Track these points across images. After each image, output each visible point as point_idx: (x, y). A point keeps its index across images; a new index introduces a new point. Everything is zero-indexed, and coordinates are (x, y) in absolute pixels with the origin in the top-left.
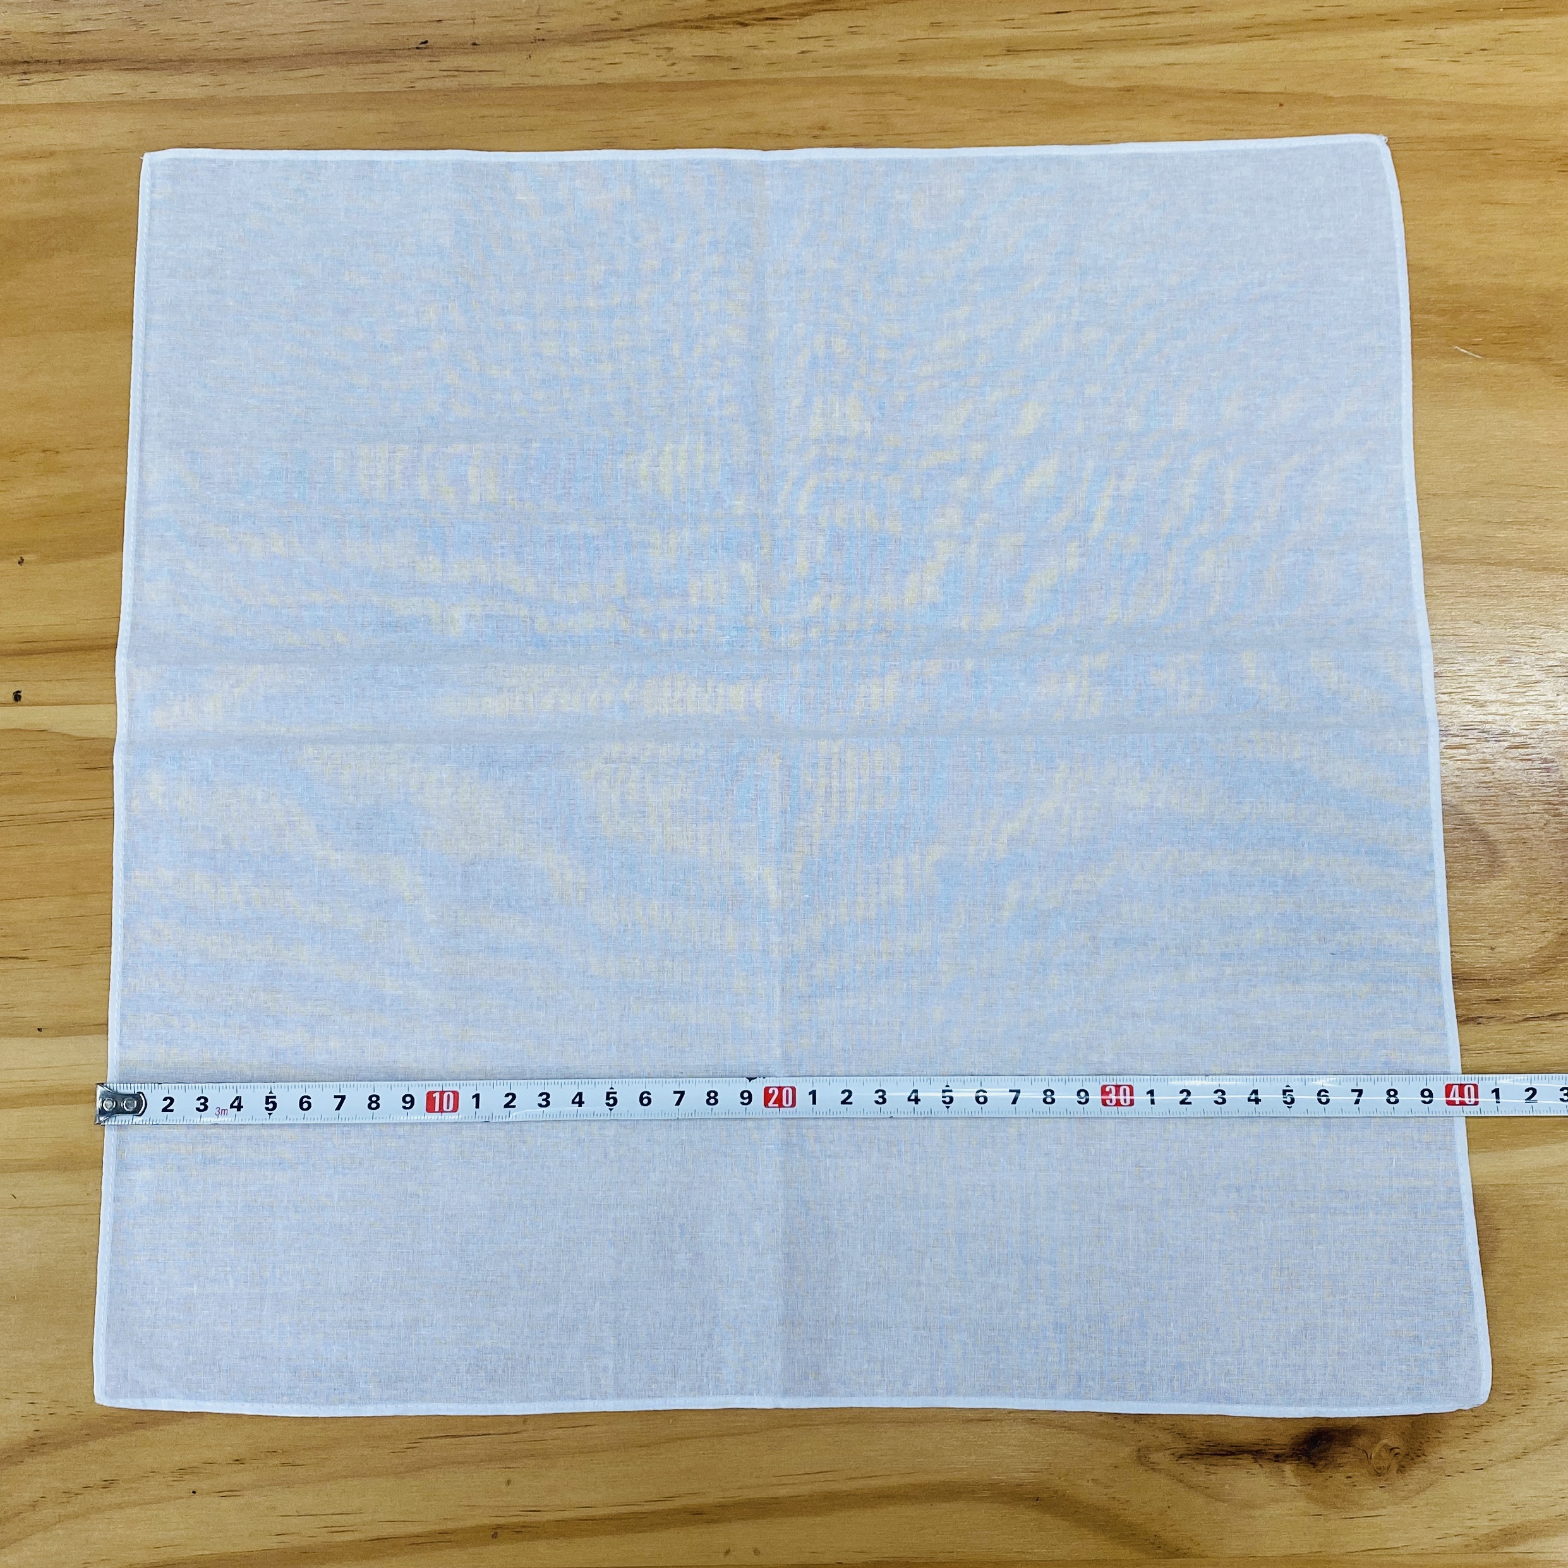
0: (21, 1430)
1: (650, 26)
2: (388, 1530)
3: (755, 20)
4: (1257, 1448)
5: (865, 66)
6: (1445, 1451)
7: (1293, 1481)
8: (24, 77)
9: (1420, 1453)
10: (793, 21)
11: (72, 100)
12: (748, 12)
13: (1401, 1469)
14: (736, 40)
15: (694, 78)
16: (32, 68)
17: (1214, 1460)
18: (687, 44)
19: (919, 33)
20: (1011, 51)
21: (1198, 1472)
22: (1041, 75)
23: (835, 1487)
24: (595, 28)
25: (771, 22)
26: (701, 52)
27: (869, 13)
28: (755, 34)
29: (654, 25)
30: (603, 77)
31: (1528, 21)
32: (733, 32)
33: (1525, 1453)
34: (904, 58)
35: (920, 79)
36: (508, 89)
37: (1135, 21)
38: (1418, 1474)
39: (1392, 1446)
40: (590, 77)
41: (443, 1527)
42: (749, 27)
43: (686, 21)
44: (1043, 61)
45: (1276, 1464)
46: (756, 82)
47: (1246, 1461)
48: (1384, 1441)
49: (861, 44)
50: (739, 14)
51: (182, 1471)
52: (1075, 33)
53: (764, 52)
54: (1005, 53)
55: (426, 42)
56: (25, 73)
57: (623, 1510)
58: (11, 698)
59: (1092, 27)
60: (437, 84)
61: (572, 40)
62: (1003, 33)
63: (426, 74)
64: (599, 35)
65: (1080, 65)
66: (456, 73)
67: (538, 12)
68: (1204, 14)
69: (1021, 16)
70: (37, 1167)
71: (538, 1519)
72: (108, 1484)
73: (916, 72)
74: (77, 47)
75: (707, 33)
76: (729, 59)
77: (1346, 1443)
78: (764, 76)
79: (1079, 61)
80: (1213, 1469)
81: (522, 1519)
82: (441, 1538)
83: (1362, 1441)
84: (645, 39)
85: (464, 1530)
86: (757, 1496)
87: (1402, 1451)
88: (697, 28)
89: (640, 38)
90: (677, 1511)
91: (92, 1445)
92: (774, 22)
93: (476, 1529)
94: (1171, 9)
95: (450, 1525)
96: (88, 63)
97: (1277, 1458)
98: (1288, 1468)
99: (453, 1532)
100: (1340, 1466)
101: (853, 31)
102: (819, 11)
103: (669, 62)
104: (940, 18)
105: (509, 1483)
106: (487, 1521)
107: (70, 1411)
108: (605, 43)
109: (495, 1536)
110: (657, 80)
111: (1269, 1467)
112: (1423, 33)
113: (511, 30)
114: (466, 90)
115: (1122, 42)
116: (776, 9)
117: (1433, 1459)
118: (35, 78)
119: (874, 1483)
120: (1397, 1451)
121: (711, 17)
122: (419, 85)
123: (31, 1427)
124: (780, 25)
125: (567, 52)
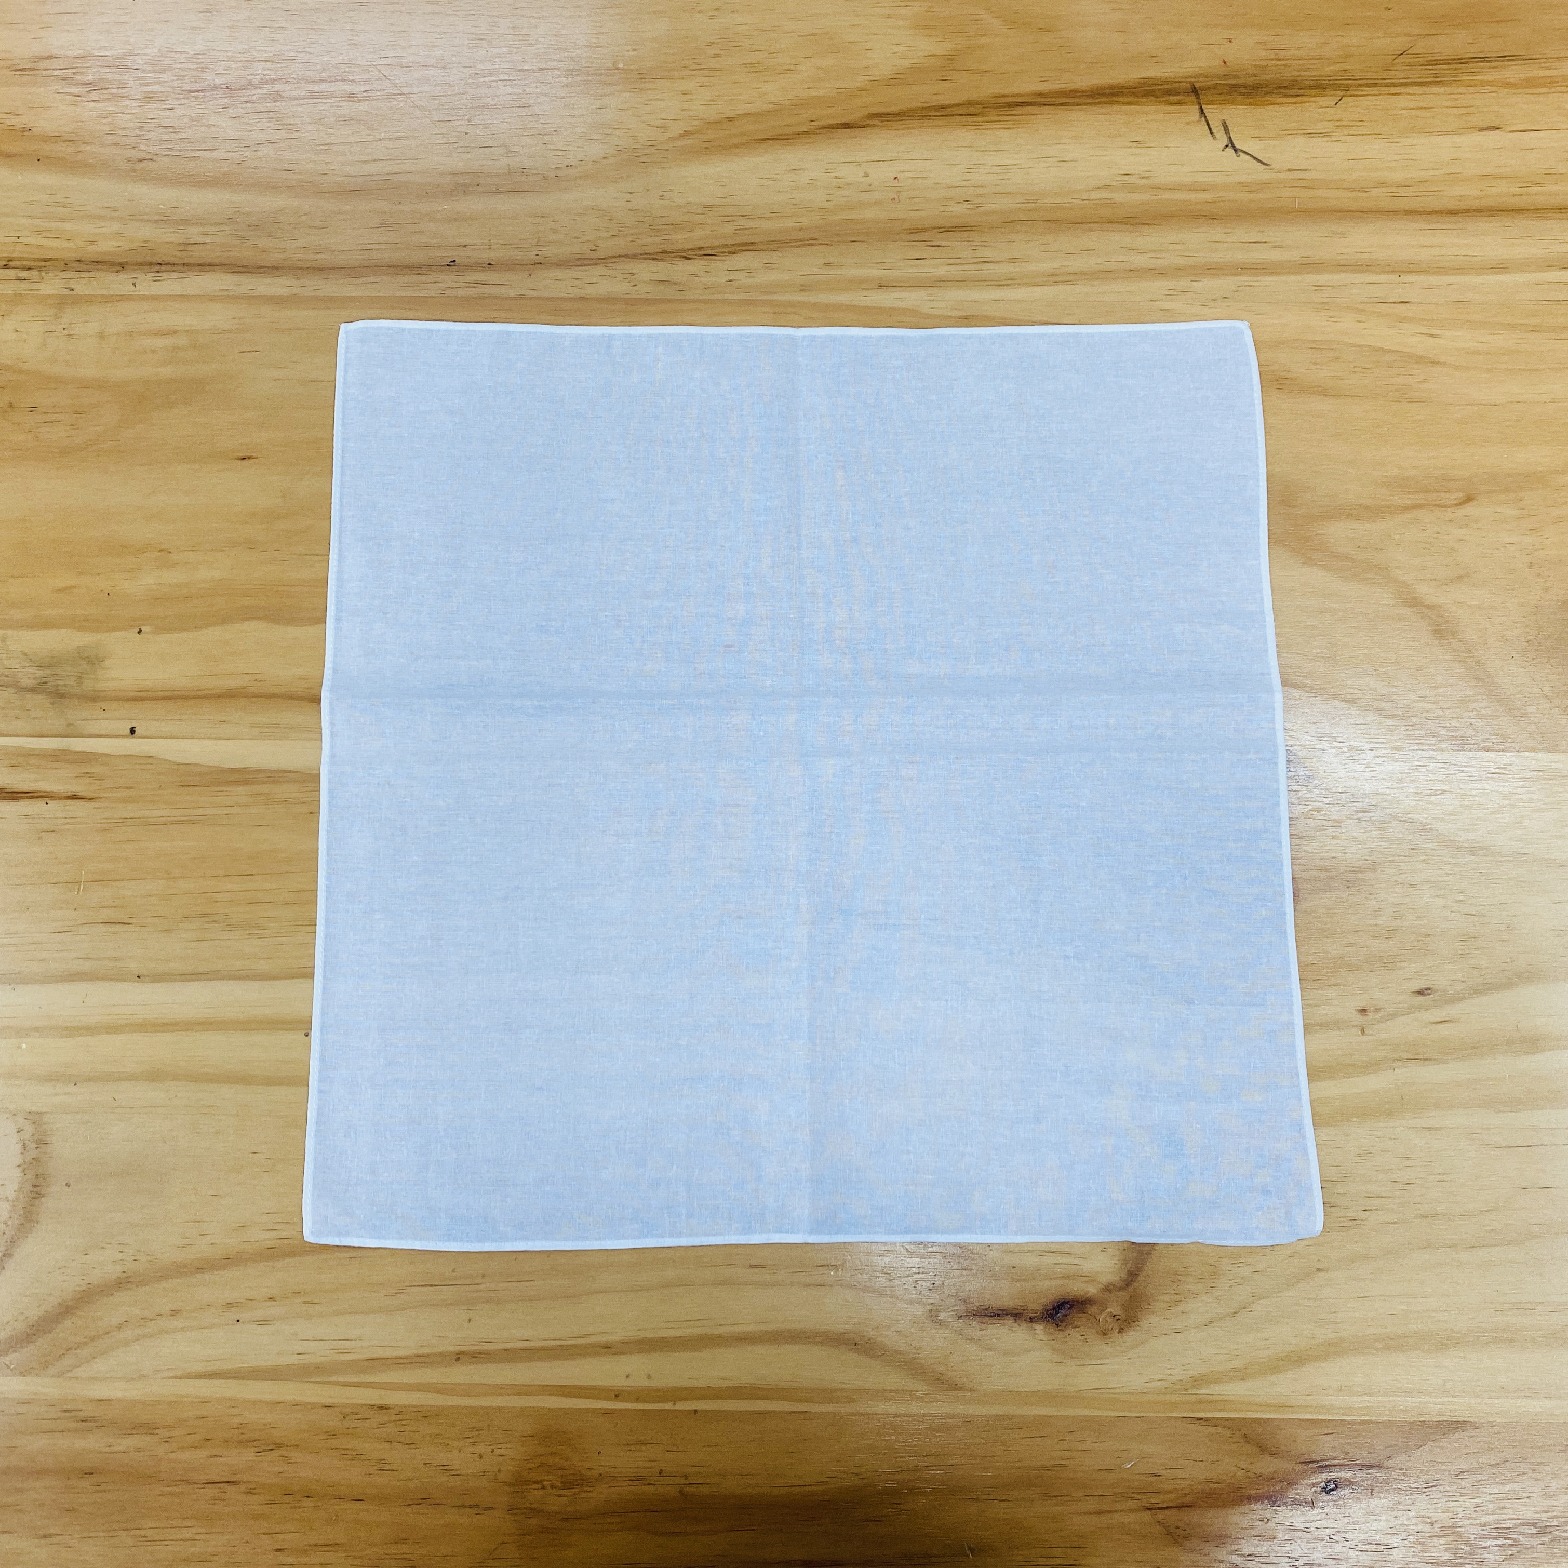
0: (112, 1271)
1: (619, 256)
2: (380, 1353)
3: (696, 255)
4: (1017, 1312)
5: (776, 293)
6: (1154, 1319)
7: (1042, 1337)
8: (158, 275)
9: (1135, 1320)
10: (724, 258)
11: (192, 293)
12: (692, 249)
13: (1121, 1331)
14: (681, 270)
15: (650, 296)
16: (163, 268)
17: (986, 1319)
18: (646, 271)
19: (816, 270)
20: (882, 286)
21: (973, 1328)
22: (901, 304)
23: (709, 1331)
24: (579, 256)
25: (708, 257)
26: (656, 277)
27: (780, 254)
28: (696, 266)
29: (622, 256)
30: (582, 293)
31: (1259, 278)
32: (679, 263)
33: (1211, 1322)
34: (804, 288)
35: (815, 304)
36: (514, 298)
37: (973, 267)
38: (1132, 1336)
39: (1115, 1313)
40: (576, 292)
41: (421, 1351)
42: (692, 261)
43: (646, 254)
44: (903, 295)
45: (1030, 1324)
46: (694, 301)
47: (1010, 1321)
48: (1109, 1310)
49: (772, 276)
50: (685, 251)
51: (230, 1305)
52: (930, 275)
53: (702, 279)
54: (877, 287)
55: (454, 261)
56: (158, 272)
57: (553, 1343)
58: (128, 732)
59: (942, 271)
60: (461, 292)
61: (562, 264)
62: (876, 272)
63: (455, 285)
64: (581, 262)
65: (932, 298)
66: (476, 285)
67: (537, 242)
68: (1024, 264)
69: (890, 261)
70: (132, 1078)
71: (490, 1348)
72: (175, 1313)
73: (811, 298)
74: (197, 254)
75: (661, 264)
76: (676, 284)
77: (1083, 1311)
78: (701, 297)
79: (931, 295)
80: (983, 1326)
81: (476, 1348)
82: (418, 1360)
83: (1093, 1309)
84: (614, 266)
85: (435, 1355)
86: (652, 1335)
87: (1123, 1316)
88: (654, 259)
89: (611, 265)
90: (592, 1346)
91: (164, 1284)
92: (710, 257)
93: (444, 1355)
94: (1000, 260)
95: (425, 1351)
96: (205, 266)
97: (1031, 1320)
98: (1039, 1328)
99: (427, 1356)
100: (1076, 1327)
101: (768, 266)
102: (744, 251)
103: (632, 284)
104: (831, 260)
105: (470, 1321)
106: (452, 1349)
107: (149, 1258)
108: (587, 268)
109: (458, 1359)
110: (622, 296)
111: (1025, 1325)
112: (1183, 283)
113: (518, 255)
114: (482, 297)
115: (962, 282)
116: (712, 248)
117: (1144, 1324)
118: (164, 275)
119: (737, 1329)
120: (1118, 1317)
121: (664, 252)
122: (448, 292)
123: (119, 1269)
124: (715, 260)
125: (559, 273)
